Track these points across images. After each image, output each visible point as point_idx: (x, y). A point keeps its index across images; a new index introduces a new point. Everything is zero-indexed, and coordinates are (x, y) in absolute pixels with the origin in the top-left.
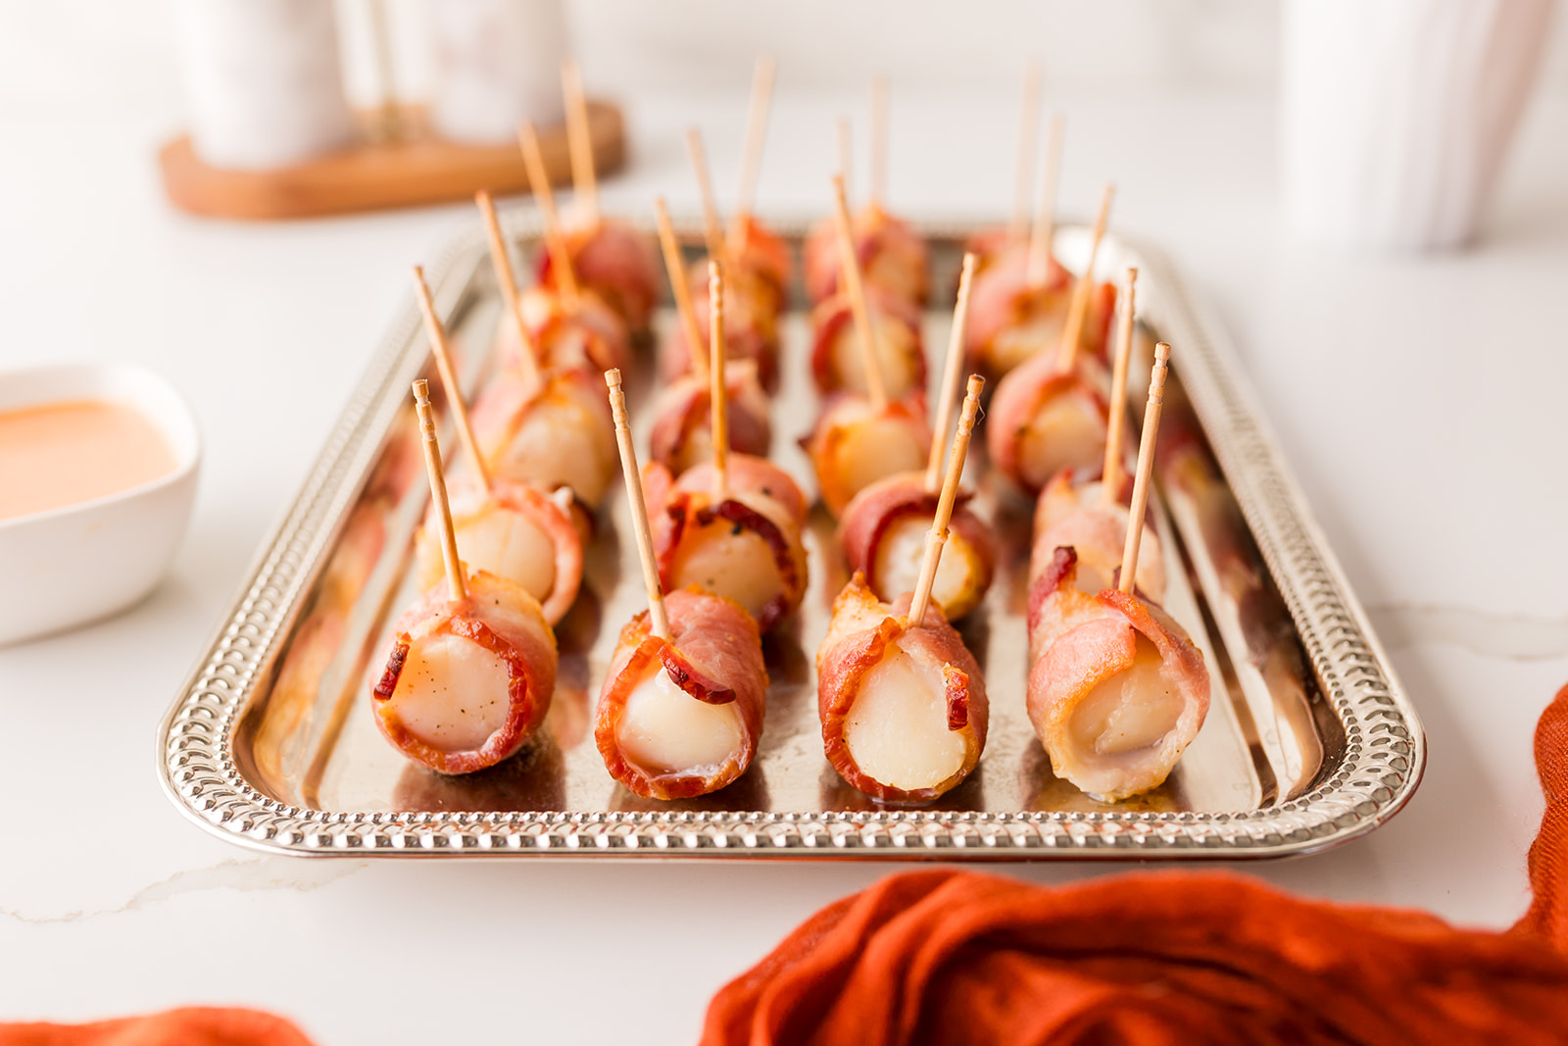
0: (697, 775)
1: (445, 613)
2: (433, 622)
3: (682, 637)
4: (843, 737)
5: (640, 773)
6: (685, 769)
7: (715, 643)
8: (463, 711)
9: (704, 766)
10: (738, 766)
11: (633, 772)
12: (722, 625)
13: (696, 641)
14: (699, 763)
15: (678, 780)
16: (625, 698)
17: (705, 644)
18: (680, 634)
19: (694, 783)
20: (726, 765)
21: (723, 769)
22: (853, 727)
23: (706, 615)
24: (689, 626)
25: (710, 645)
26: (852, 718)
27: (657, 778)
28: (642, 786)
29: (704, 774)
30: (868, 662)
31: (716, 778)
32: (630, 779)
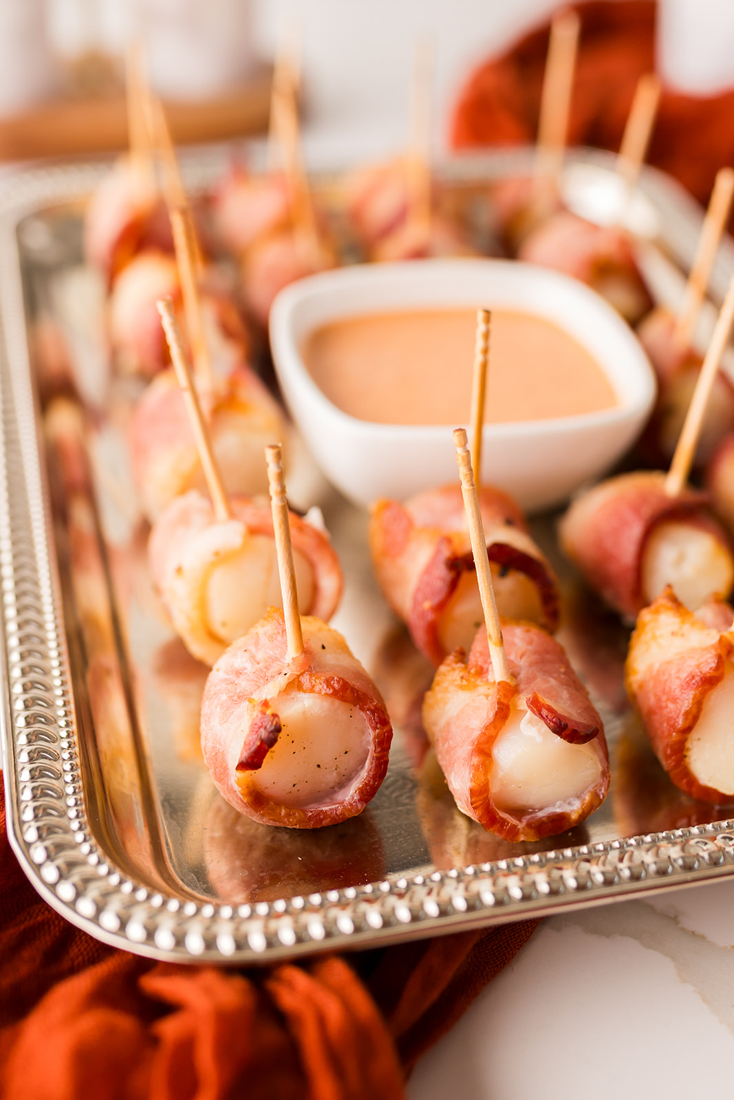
0: (559, 810)
1: (291, 671)
2: (282, 681)
3: (522, 675)
4: (685, 753)
5: (512, 820)
6: (547, 806)
7: (555, 678)
8: (319, 766)
9: (564, 801)
10: (598, 796)
11: (504, 821)
12: (548, 657)
13: (539, 680)
14: (561, 800)
15: (544, 819)
16: (490, 750)
17: (548, 682)
18: (519, 674)
19: (560, 819)
20: (587, 798)
21: (586, 802)
22: (695, 743)
23: (530, 648)
24: (523, 663)
25: (553, 682)
26: (694, 735)
27: (525, 821)
28: (513, 831)
29: (565, 809)
30: (709, 682)
31: (581, 811)
32: (502, 827)
